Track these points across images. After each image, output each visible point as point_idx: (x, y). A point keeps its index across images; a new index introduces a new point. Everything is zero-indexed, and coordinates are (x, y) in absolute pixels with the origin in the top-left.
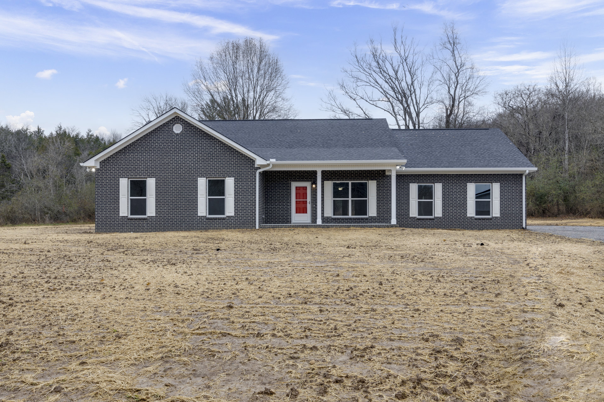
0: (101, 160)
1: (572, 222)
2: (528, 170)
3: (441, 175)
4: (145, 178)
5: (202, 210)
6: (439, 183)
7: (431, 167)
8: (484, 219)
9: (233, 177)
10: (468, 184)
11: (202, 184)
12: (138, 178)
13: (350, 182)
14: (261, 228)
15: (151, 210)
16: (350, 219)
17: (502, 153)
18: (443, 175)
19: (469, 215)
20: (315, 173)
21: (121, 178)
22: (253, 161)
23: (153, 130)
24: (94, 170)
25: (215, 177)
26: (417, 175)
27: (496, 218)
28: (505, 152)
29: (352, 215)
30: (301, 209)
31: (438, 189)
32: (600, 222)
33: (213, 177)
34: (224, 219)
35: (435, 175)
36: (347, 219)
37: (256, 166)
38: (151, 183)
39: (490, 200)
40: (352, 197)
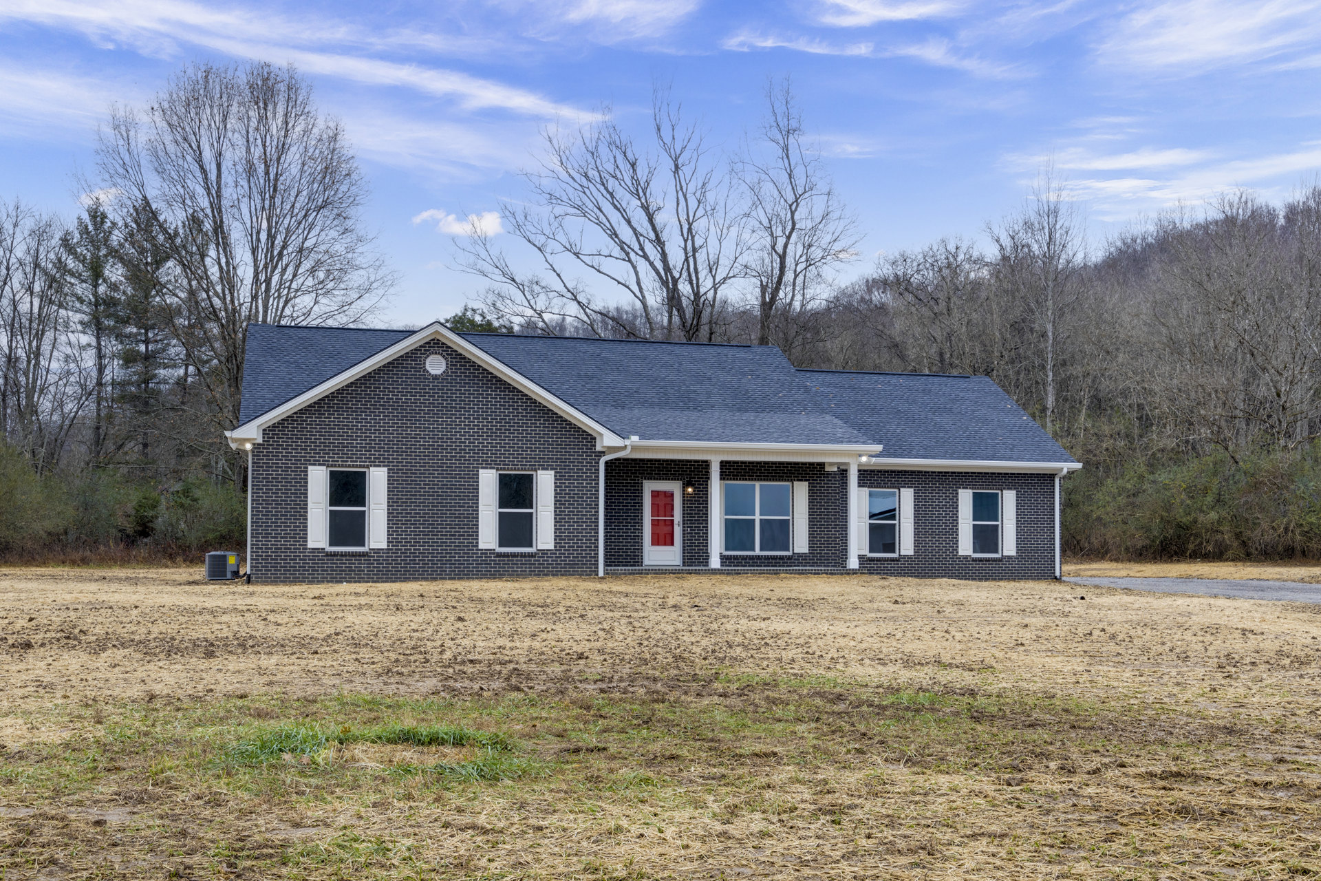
0: (264, 427)
1: (1089, 570)
2: (1066, 467)
4: (364, 466)
5: (488, 536)
6: (908, 487)
7: (896, 456)
8: (987, 560)
9: (551, 469)
10: (960, 491)
11: (488, 481)
12: (349, 466)
13: (758, 485)
14: (608, 574)
15: (377, 535)
16: (759, 557)
17: (1011, 431)
18: (913, 472)
19: (961, 552)
20: (706, 465)
21: (311, 464)
22: (590, 439)
23: (384, 366)
24: (248, 446)
25: (515, 469)
26: (867, 471)
27: (1010, 557)
28: (1017, 428)
29: (761, 549)
30: (663, 537)
31: (906, 499)
32: (1144, 569)
33: (512, 469)
34: (532, 555)
35: (901, 472)
36: (752, 558)
37: (598, 448)
38: (378, 480)
39: (999, 523)
40: (761, 514)
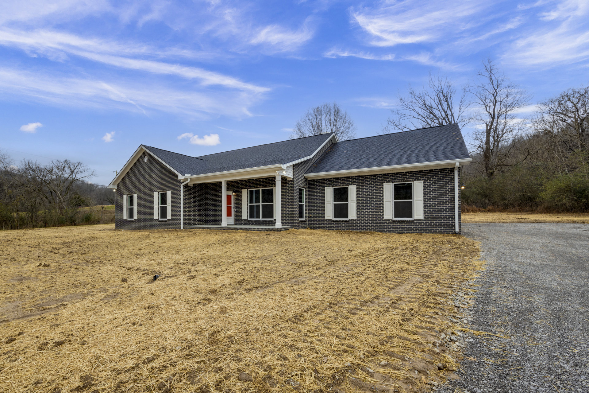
0: (117, 184)
2: (457, 162)
3: (356, 177)
4: (133, 194)
5: (156, 215)
6: (354, 185)
8: (404, 221)
9: (170, 190)
10: (384, 184)
11: (156, 196)
13: (261, 189)
14: (184, 228)
15: (135, 215)
16: (260, 221)
18: (357, 176)
19: (386, 217)
20: (219, 183)
21: (124, 194)
22: (177, 176)
23: (136, 162)
26: (331, 179)
27: (419, 220)
29: (263, 217)
31: (352, 190)
33: (161, 191)
34: (166, 221)
35: (349, 177)
36: (257, 221)
37: (179, 180)
38: (135, 198)
39: (412, 200)
40: (262, 203)
